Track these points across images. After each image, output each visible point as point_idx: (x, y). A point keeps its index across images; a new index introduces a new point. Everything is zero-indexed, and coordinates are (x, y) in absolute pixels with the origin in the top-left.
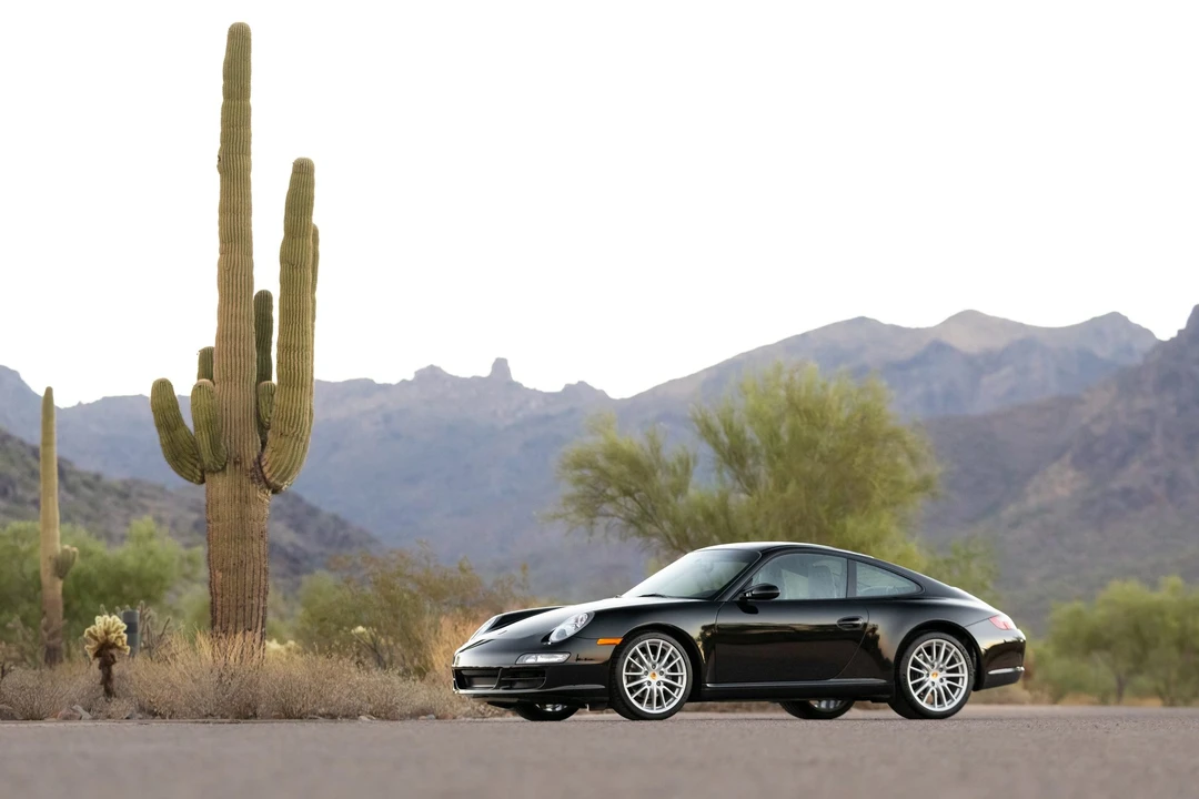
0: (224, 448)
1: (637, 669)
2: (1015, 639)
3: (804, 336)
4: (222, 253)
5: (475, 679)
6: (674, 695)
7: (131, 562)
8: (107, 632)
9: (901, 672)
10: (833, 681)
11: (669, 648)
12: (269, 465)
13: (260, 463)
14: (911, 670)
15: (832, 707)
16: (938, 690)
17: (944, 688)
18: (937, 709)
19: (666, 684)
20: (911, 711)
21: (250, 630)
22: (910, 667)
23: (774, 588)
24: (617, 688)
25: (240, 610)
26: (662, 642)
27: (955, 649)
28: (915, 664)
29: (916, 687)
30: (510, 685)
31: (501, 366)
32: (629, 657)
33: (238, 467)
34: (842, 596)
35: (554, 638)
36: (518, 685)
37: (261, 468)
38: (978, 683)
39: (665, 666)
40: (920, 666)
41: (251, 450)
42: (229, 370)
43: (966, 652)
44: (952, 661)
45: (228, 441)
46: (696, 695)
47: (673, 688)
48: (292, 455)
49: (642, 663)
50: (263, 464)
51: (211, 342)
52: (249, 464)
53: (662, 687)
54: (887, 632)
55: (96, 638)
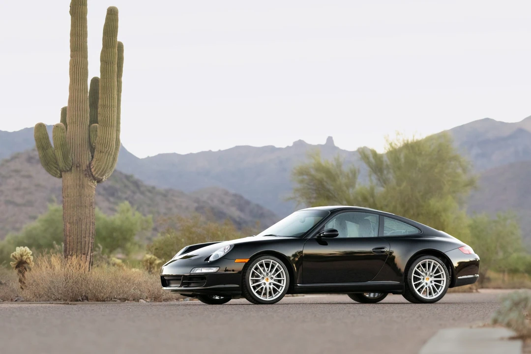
0: (71, 159)
1: (258, 276)
2: (475, 259)
3: (462, 126)
4: (71, 57)
5: (171, 282)
6: (279, 290)
7: (118, 222)
8: (22, 256)
9: (408, 277)
10: (370, 283)
11: (276, 264)
12: (95, 168)
13: (90, 166)
14: (414, 277)
15: (376, 296)
16: (429, 287)
17: (432, 286)
18: (429, 298)
19: (274, 284)
20: (414, 299)
21: (84, 254)
22: (413, 275)
23: (335, 231)
24: (246, 286)
25: (79, 244)
26: (272, 261)
27: (439, 265)
28: (416, 273)
29: (416, 286)
30: (188, 285)
31: (330, 139)
32: (253, 269)
33: (78, 169)
34: (376, 236)
35: (211, 259)
36: (192, 285)
37: (90, 169)
38: (453, 283)
39: (274, 274)
40: (419, 274)
41: (85, 159)
42: (74, 118)
43: (445, 266)
44: (437, 272)
45: (73, 155)
46: (292, 290)
47: (278, 287)
48: (106, 164)
49: (261, 273)
50: (92, 167)
51: (66, 105)
52: (84, 167)
53: (272, 286)
54: (400, 255)
55: (16, 258)
